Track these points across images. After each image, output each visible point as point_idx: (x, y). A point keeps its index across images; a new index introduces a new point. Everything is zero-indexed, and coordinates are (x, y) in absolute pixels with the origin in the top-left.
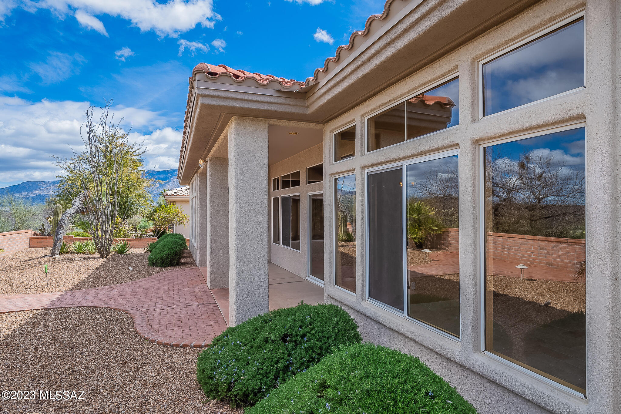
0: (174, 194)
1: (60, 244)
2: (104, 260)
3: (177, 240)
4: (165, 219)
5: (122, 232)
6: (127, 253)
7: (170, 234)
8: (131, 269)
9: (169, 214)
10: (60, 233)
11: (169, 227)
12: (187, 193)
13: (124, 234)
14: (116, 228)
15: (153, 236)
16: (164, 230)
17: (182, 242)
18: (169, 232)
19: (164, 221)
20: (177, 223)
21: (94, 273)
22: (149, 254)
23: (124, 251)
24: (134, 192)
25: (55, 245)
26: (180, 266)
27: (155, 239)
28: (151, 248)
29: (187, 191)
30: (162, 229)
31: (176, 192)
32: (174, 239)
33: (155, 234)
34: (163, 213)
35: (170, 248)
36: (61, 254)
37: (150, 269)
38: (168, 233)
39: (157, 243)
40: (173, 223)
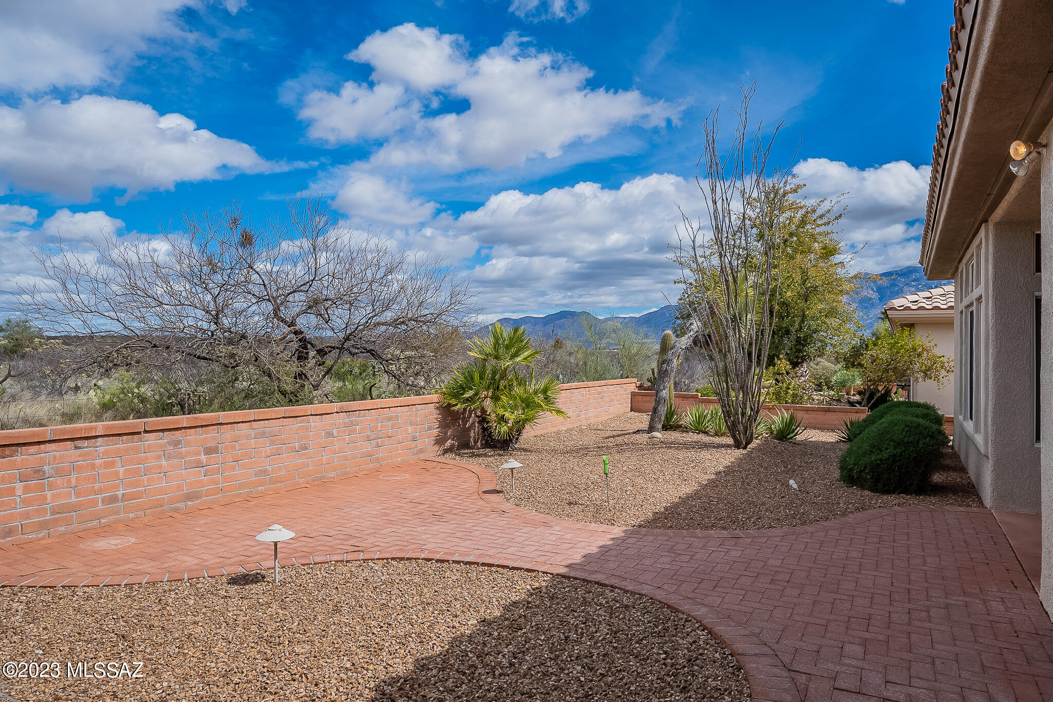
0: (910, 305)
1: (663, 410)
2: (739, 453)
3: (921, 421)
4: (888, 366)
5: (791, 392)
6: (798, 438)
7: (900, 404)
8: (795, 486)
9: (898, 353)
10: (664, 386)
11: (898, 385)
12: (945, 302)
13: (795, 396)
14: (779, 382)
15: (859, 403)
16: (886, 391)
17: (935, 427)
18: (899, 396)
19: (886, 371)
20: (919, 376)
21: (712, 484)
22: (846, 447)
23: (789, 434)
24: (817, 307)
25: (655, 410)
26: (930, 495)
27: (862, 412)
28: (854, 432)
29: (944, 298)
30: (880, 388)
31: (917, 301)
32: (909, 418)
33: (863, 400)
34: (883, 354)
35: (898, 444)
36: (665, 430)
37: (843, 493)
38: (896, 400)
39: (868, 422)
40: (908, 376)
